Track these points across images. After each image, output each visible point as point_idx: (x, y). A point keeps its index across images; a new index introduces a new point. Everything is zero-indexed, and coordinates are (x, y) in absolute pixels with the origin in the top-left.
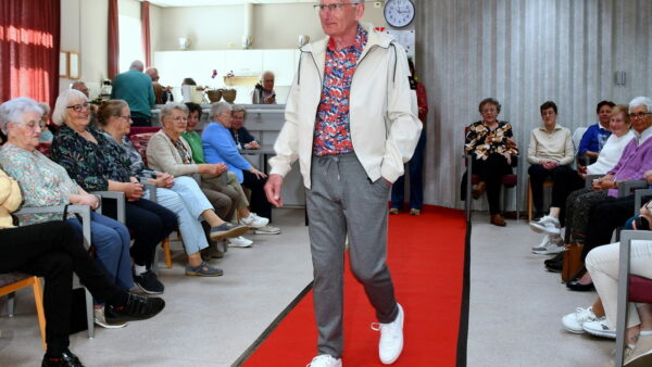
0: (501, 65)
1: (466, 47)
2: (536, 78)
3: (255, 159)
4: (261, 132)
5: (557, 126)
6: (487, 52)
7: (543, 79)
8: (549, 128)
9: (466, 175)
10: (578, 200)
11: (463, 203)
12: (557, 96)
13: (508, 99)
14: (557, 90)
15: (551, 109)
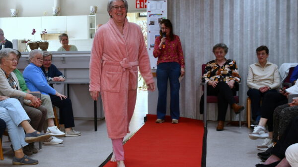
0: (227, 22)
1: (202, 10)
2: (252, 30)
3: (61, 87)
4: (65, 69)
5: (268, 63)
6: (217, 14)
7: (257, 31)
8: (262, 64)
9: (203, 97)
10: (283, 112)
11: (202, 115)
12: (267, 42)
13: (232, 44)
14: (267, 38)
15: (264, 51)
